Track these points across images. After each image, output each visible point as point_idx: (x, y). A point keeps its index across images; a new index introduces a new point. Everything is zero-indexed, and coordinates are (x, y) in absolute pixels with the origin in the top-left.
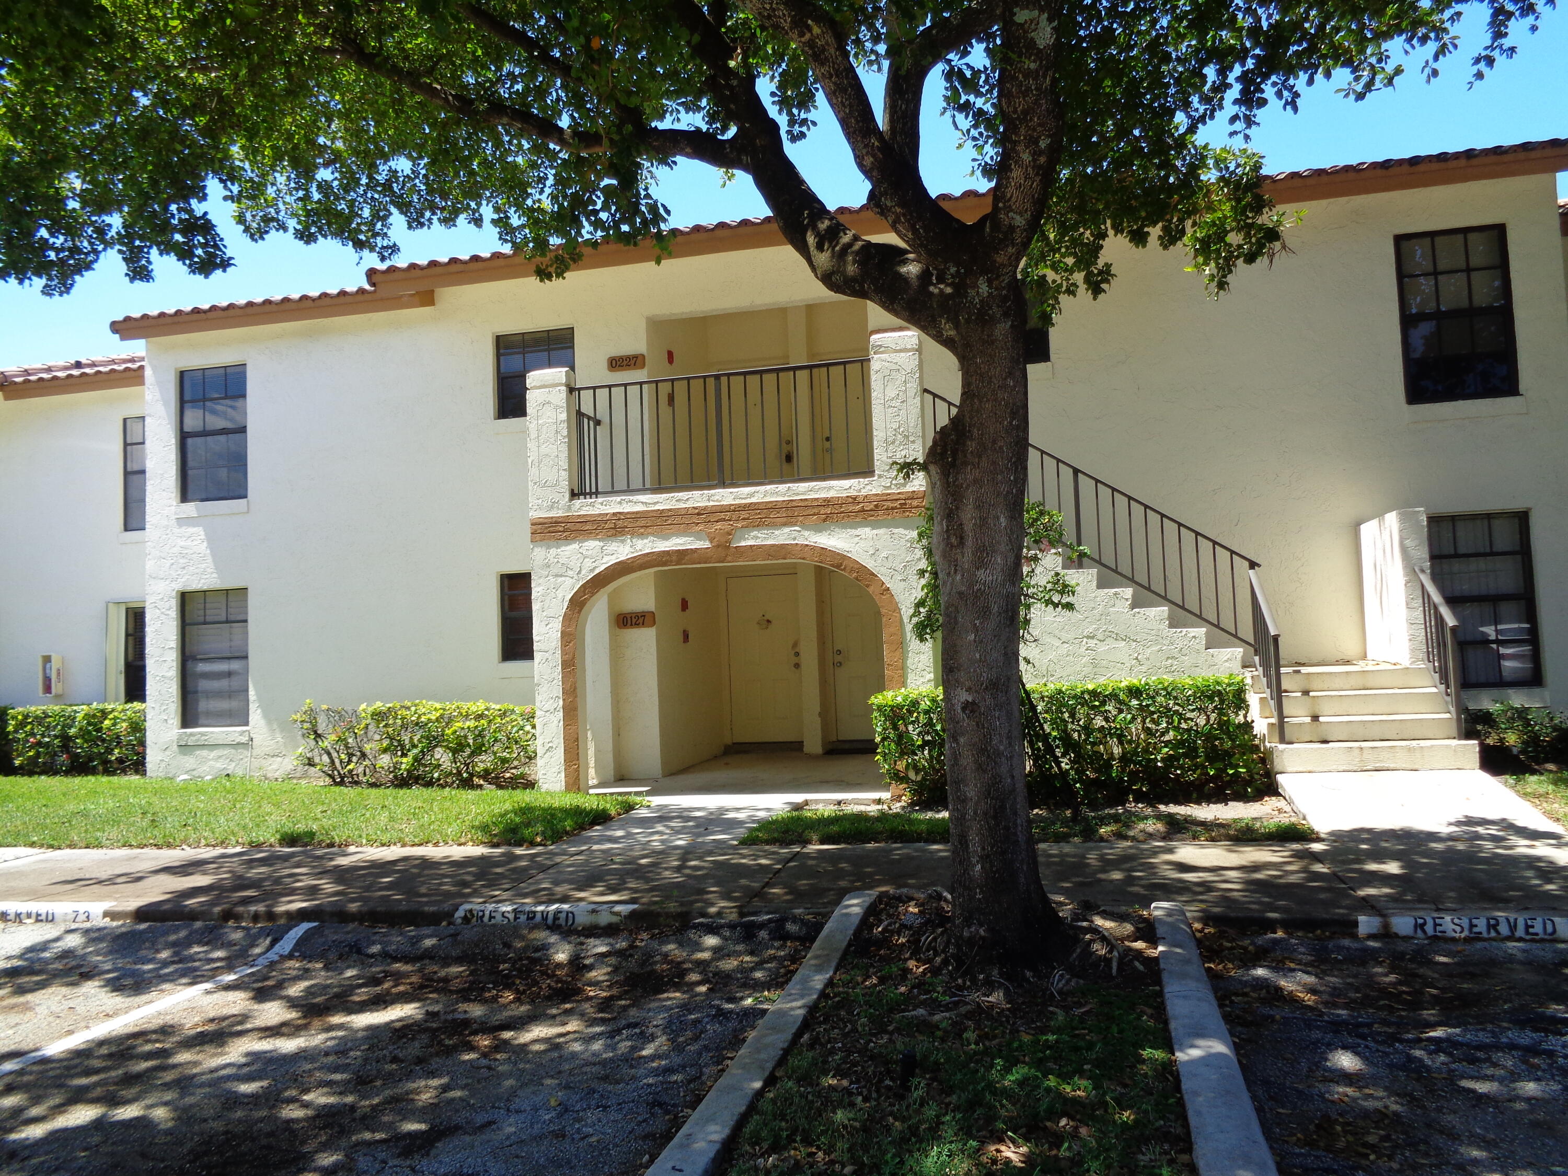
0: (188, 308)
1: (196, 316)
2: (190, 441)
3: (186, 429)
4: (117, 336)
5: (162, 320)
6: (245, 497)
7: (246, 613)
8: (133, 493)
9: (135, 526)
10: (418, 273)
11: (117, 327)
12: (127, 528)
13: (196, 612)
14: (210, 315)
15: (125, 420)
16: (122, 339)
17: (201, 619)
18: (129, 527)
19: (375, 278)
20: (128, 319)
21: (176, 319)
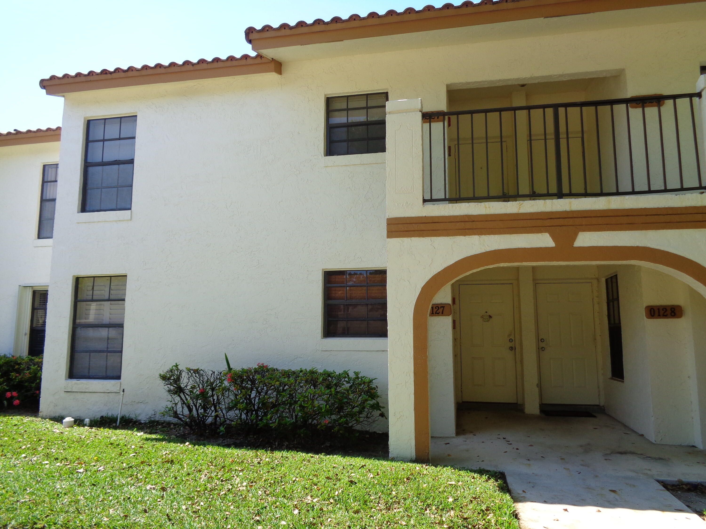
0: (98, 71)
1: (104, 76)
2: (91, 169)
3: (89, 160)
4: (45, 91)
5: (78, 79)
6: (130, 209)
7: (125, 295)
8: (46, 214)
9: (45, 236)
10: (287, 32)
11: (45, 83)
12: (39, 238)
13: (86, 293)
14: (114, 75)
15: (44, 166)
16: (48, 93)
17: (90, 298)
18: (40, 237)
19: (251, 37)
20: (53, 78)
21: (89, 78)
